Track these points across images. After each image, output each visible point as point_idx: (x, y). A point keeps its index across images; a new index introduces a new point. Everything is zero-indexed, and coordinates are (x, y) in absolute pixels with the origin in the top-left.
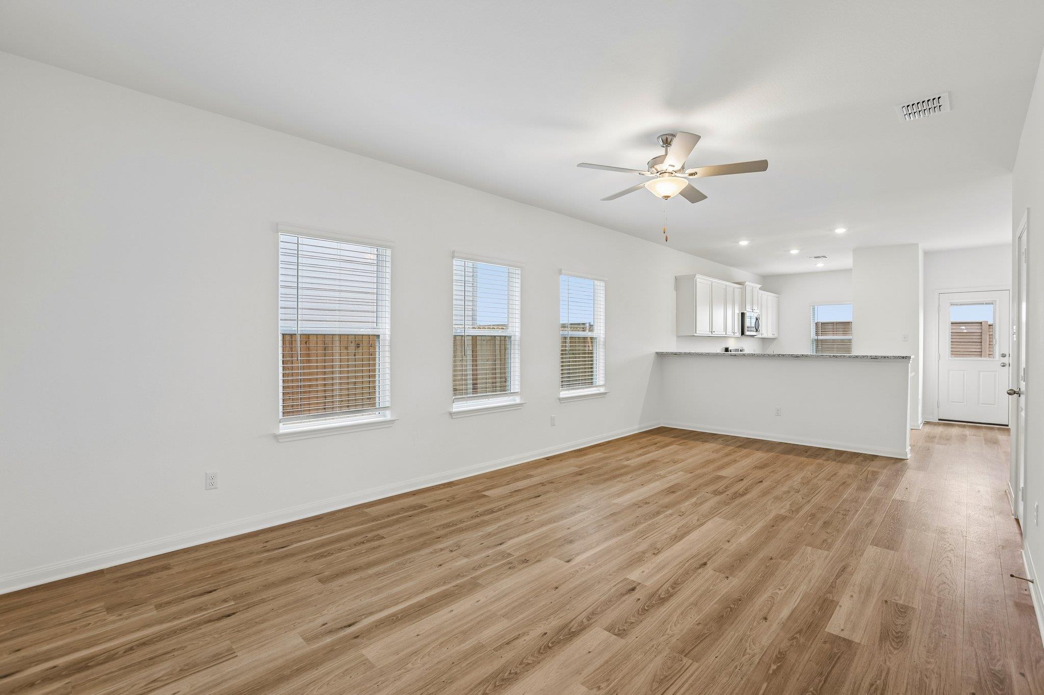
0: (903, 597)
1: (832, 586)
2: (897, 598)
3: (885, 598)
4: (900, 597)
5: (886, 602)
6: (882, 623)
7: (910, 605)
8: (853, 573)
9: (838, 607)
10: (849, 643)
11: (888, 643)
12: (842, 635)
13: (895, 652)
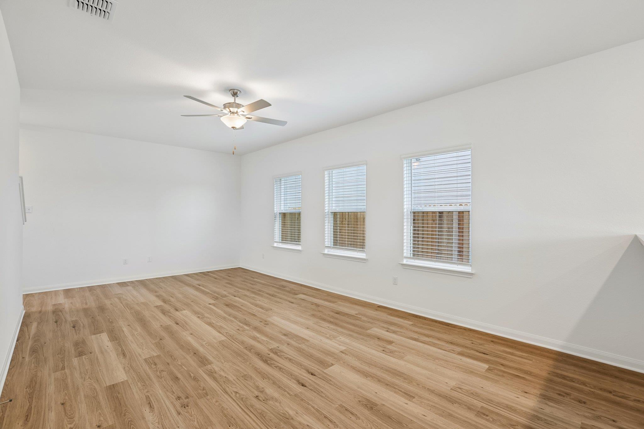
0: (84, 359)
1: (120, 345)
2: (87, 357)
3: (92, 354)
4: (85, 358)
5: (91, 353)
6: (87, 344)
7: (79, 358)
8: (117, 356)
9: (109, 340)
10: (94, 334)
11: (81, 341)
12: (99, 335)
13: (77, 340)
